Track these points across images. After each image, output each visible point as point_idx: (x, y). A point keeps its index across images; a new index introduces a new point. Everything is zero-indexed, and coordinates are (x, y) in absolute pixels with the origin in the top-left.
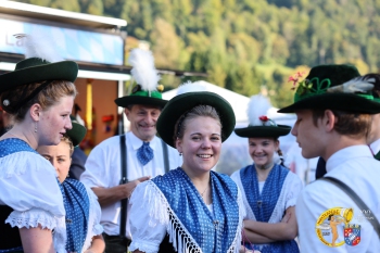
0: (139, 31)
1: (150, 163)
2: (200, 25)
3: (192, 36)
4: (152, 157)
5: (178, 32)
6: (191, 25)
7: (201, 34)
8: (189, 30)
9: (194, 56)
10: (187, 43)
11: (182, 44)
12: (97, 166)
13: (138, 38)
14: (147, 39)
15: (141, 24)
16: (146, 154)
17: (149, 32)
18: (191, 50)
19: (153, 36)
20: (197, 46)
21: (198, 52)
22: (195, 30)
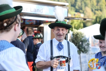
0: (81, 11)
1: (62, 50)
2: (99, 8)
3: (97, 12)
4: (63, 48)
5: (92, 11)
6: (96, 8)
7: (99, 11)
8: (96, 10)
9: (97, 17)
10: (95, 13)
11: (93, 14)
12: (42, 52)
13: (80, 13)
14: (83, 13)
15: (81, 9)
16: (61, 47)
17: (84, 11)
18: (96, 16)
19: (85, 12)
20: (98, 14)
21: (98, 16)
22: (97, 10)
